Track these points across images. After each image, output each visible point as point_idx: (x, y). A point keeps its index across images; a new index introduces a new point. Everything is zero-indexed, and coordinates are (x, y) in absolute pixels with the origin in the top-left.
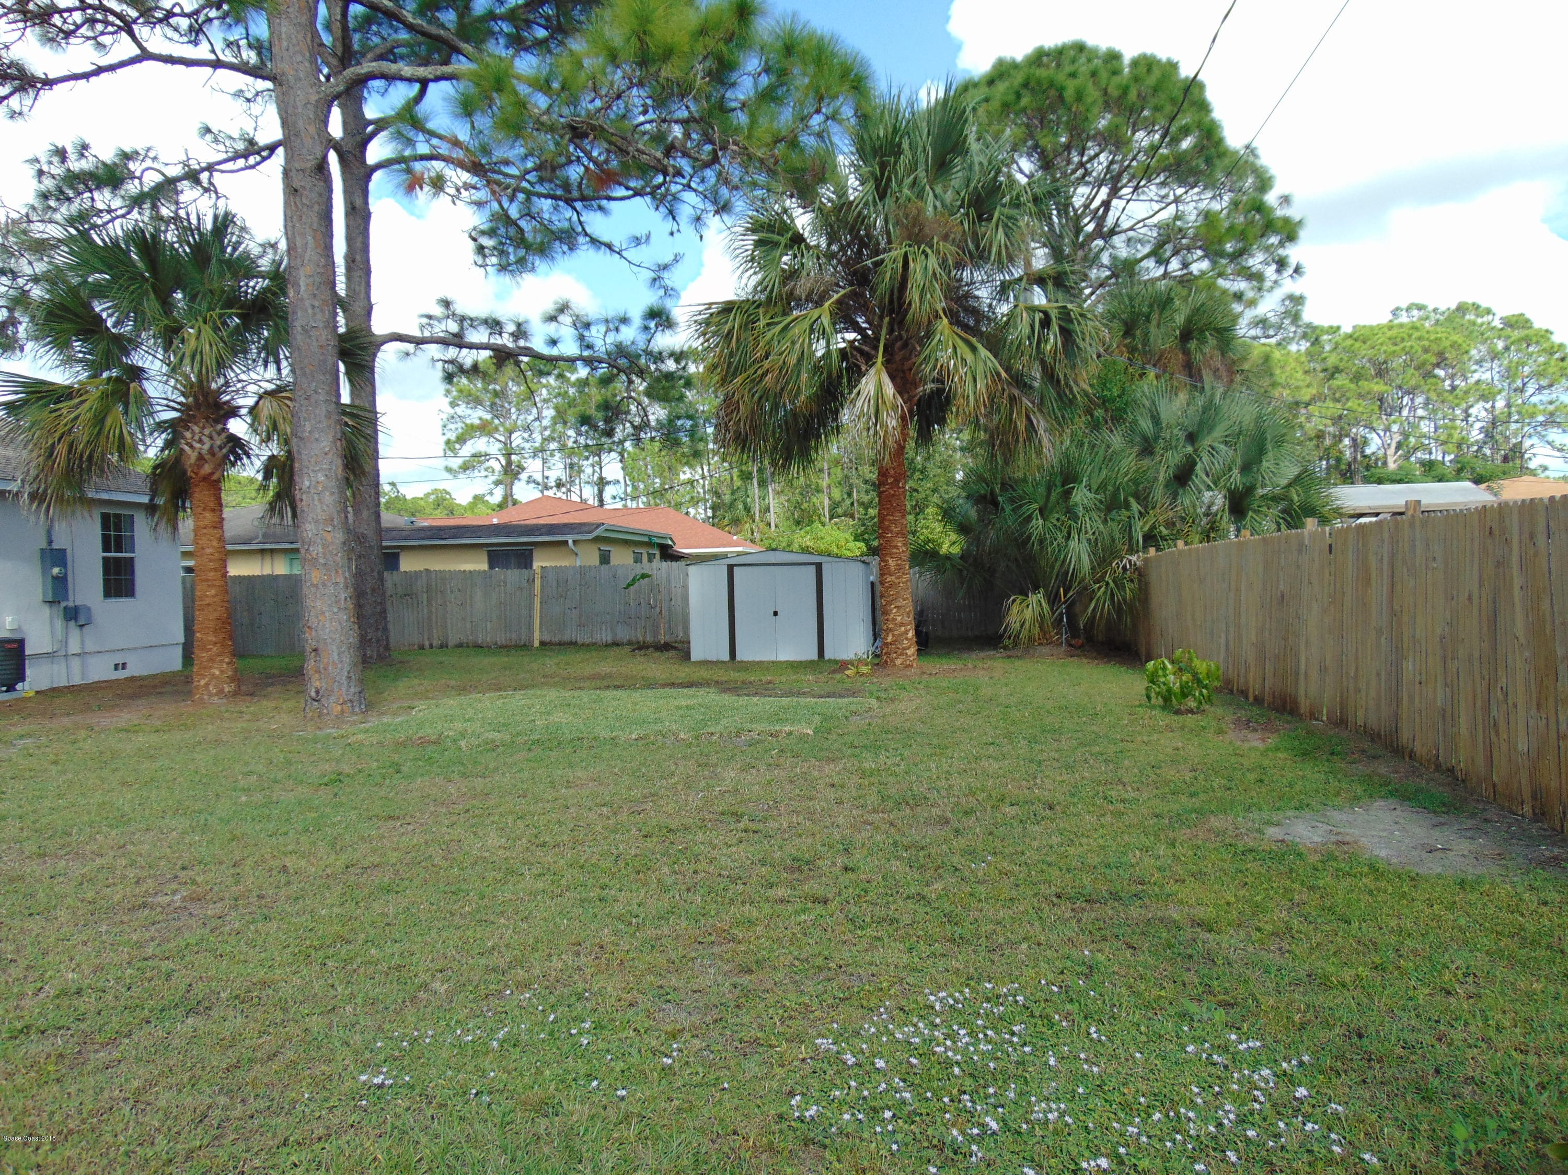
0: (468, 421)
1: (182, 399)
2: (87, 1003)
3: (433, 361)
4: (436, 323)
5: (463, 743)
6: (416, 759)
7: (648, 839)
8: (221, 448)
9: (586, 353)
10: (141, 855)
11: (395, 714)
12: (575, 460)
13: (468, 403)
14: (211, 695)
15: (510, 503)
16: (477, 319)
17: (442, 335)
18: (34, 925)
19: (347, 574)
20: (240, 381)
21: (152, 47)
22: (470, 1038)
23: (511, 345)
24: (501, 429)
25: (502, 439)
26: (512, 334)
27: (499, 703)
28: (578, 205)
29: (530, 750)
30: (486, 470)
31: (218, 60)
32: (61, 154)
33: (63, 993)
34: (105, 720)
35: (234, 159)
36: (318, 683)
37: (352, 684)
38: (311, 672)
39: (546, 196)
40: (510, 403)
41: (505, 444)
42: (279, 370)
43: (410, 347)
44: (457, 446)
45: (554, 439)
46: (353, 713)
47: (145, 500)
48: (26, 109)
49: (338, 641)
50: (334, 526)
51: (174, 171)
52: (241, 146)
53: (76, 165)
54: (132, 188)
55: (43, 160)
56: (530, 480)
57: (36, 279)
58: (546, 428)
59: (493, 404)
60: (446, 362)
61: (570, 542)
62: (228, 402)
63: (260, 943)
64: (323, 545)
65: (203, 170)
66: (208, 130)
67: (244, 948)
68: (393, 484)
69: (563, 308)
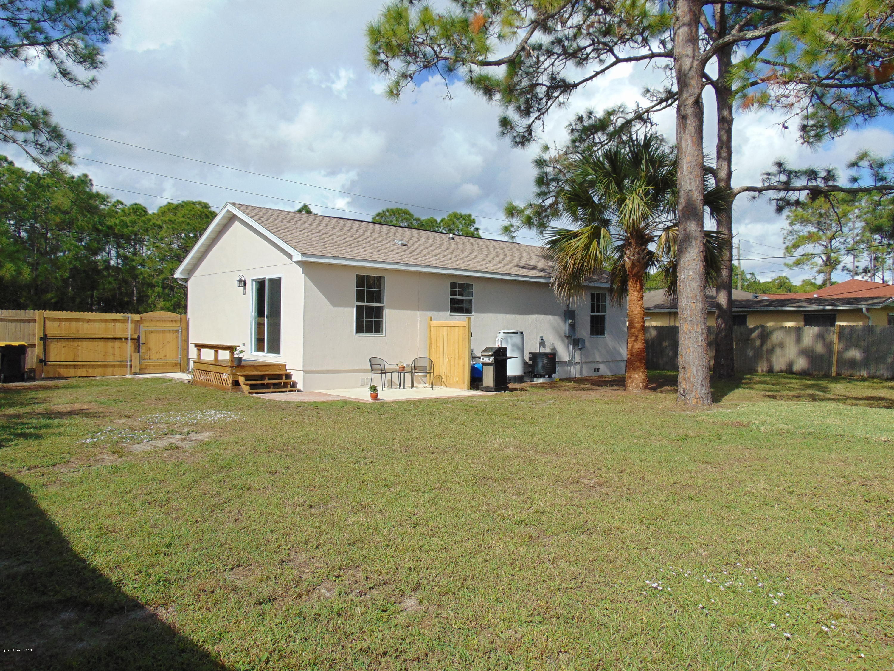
0: (801, 234)
1: (626, 234)
2: (545, 517)
3: (771, 200)
4: (773, 177)
5: (762, 428)
6: (732, 434)
7: (868, 503)
8: (643, 259)
9: (879, 184)
10: (582, 459)
11: (727, 408)
12: (879, 255)
13: (801, 223)
14: (633, 388)
15: (828, 285)
16: (799, 171)
17: (776, 184)
18: (534, 481)
19: (703, 327)
20: (655, 222)
21: (621, 56)
22: (709, 581)
23: (822, 185)
24: (824, 237)
25: (825, 243)
26: (823, 178)
27: (793, 408)
28: (876, 87)
29: (805, 438)
30: (811, 264)
31: (652, 53)
32: (581, 119)
33: (537, 512)
34: (584, 395)
35: (660, 103)
36: (685, 386)
37: (704, 388)
38: (681, 380)
39: (851, 86)
40: (831, 220)
41: (826, 247)
42: (675, 214)
43: (756, 194)
44: (793, 250)
45: (863, 242)
46: (703, 405)
47: (608, 286)
48: (566, 100)
49: (696, 363)
50: (697, 300)
51: (630, 116)
52: (663, 96)
53: (586, 123)
54: (611, 129)
55: (574, 124)
56: (844, 269)
57: (566, 181)
58: (857, 235)
59: (819, 223)
60: (778, 200)
61: (864, 309)
62: (648, 234)
63: (622, 509)
64: (691, 310)
65: (644, 113)
66: (648, 91)
67: (615, 511)
68: (752, 274)
69: (863, 156)
